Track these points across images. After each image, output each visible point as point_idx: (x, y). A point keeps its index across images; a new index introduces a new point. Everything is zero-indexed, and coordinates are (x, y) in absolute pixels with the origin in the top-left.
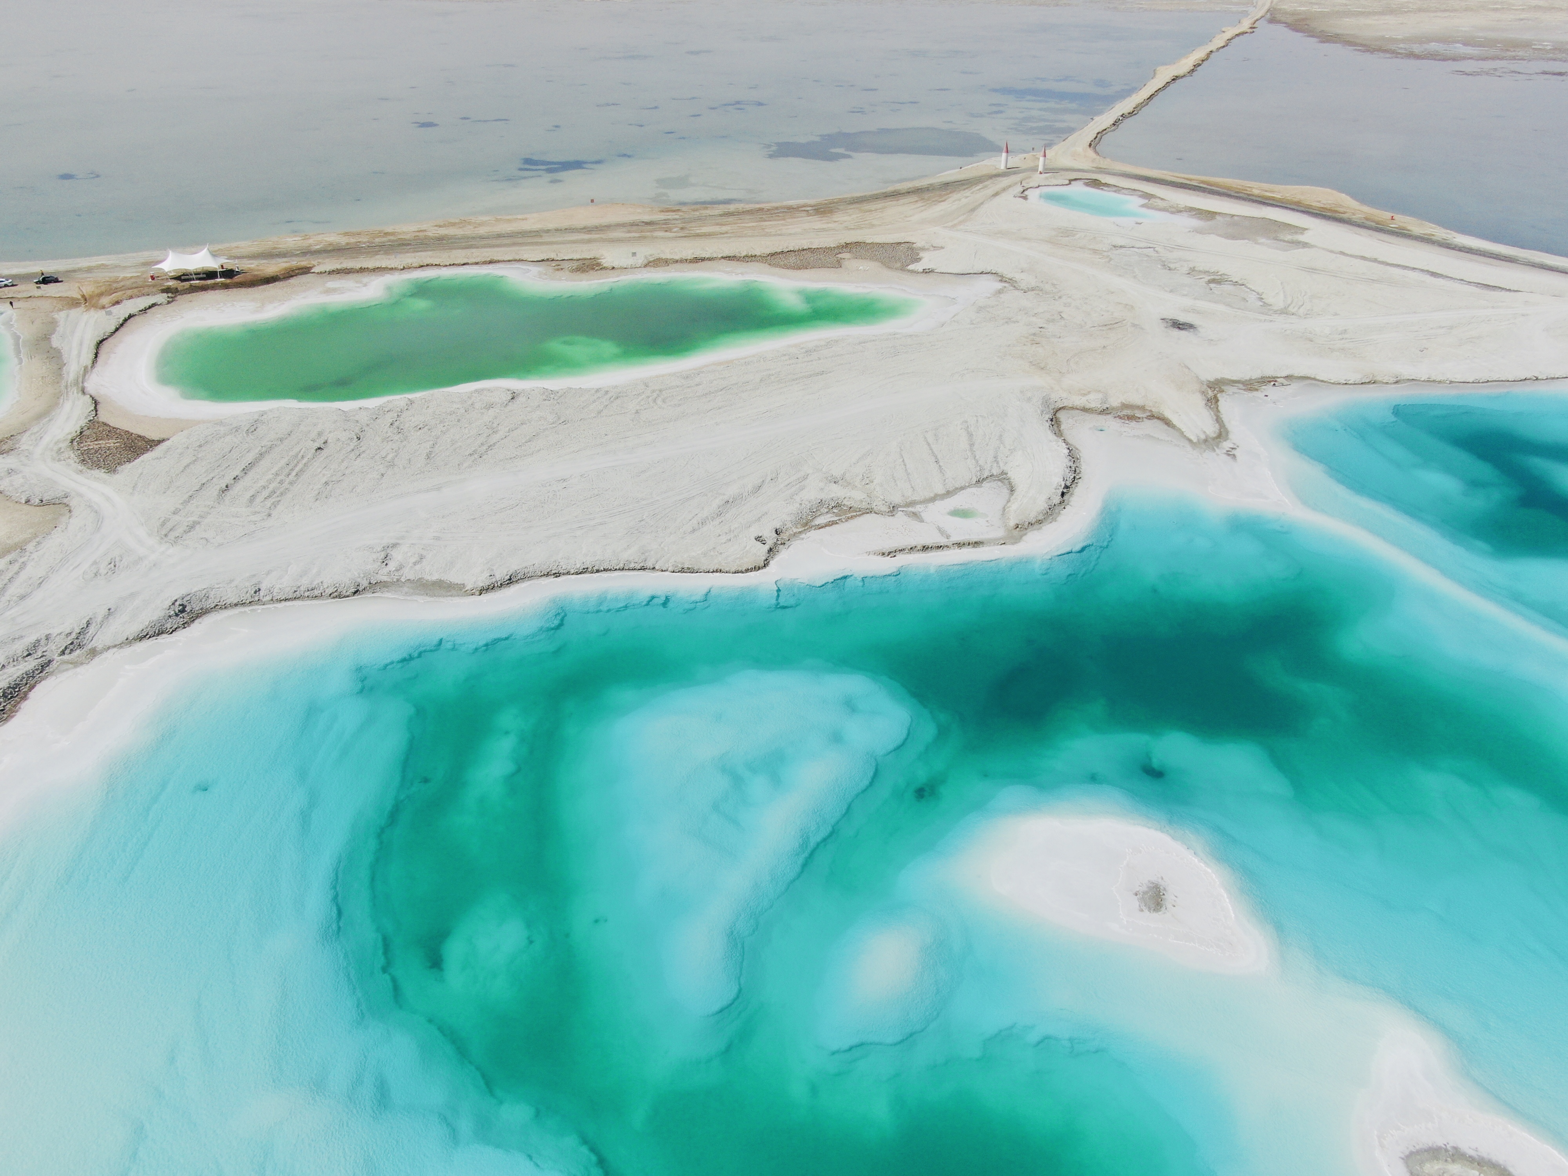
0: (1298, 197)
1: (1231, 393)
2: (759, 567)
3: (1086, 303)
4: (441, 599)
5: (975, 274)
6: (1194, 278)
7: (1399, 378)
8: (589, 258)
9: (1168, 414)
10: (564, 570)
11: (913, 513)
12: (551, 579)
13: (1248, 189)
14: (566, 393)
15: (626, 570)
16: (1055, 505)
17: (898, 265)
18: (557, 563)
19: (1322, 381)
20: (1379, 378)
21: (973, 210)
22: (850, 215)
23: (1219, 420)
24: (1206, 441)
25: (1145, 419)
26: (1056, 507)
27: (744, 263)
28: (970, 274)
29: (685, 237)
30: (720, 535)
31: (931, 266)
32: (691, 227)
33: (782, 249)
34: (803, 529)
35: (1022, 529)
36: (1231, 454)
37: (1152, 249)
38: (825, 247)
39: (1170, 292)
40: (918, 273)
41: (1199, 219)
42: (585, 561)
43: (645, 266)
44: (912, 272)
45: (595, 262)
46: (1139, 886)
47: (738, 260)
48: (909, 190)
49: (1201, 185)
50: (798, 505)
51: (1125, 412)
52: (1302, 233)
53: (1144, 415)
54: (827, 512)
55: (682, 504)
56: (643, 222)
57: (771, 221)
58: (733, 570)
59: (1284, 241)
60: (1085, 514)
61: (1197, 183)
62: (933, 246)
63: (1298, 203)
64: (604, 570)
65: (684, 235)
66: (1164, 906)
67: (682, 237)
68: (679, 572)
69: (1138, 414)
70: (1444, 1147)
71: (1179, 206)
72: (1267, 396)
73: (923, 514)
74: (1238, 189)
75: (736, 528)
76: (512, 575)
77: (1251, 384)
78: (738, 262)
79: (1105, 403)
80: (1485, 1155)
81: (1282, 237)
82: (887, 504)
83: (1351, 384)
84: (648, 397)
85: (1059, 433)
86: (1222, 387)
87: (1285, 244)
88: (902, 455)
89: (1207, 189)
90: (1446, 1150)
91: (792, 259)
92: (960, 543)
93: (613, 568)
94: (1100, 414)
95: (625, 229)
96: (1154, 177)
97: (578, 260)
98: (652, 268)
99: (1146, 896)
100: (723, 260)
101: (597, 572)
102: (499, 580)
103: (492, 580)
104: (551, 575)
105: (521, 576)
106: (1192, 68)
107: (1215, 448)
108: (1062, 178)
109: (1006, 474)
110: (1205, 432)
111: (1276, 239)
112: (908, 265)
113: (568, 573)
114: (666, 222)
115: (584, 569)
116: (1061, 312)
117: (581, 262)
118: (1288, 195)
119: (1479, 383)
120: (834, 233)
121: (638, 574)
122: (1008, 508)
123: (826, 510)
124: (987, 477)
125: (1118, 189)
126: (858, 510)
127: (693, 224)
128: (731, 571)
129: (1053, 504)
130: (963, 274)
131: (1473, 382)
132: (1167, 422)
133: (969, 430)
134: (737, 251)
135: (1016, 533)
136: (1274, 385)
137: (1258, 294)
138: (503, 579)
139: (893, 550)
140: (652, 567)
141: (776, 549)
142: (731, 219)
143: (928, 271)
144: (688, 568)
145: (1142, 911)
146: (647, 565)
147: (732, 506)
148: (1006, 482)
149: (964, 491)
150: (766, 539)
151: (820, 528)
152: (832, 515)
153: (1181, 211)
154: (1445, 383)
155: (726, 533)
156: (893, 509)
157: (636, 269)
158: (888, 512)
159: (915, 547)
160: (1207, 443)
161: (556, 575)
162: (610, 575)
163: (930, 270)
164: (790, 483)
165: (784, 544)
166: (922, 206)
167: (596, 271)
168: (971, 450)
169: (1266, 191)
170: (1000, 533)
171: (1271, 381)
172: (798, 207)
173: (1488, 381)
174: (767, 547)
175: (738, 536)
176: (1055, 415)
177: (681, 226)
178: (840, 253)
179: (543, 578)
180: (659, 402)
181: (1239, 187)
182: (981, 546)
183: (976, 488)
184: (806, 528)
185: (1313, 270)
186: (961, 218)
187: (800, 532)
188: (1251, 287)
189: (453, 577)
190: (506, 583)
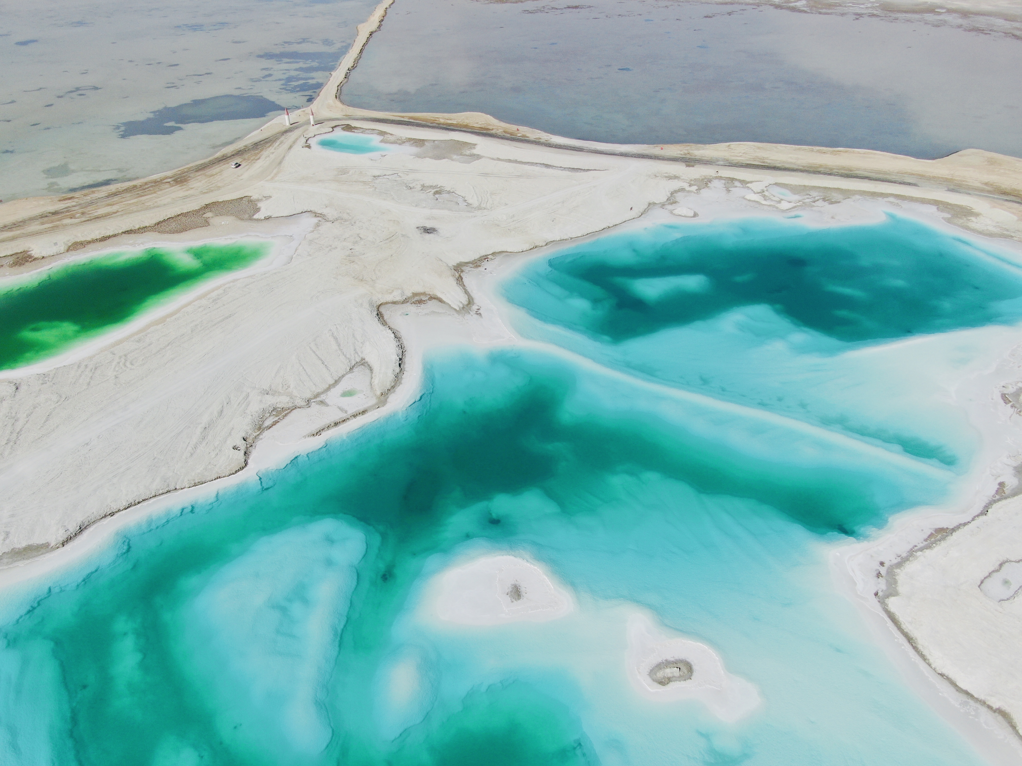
0: (466, 122)
1: (468, 272)
2: (243, 467)
3: (371, 224)
4: (37, 559)
5: (298, 214)
6: (426, 192)
7: (547, 242)
8: (20, 252)
9: (440, 295)
10: (115, 509)
11: (321, 402)
12: (109, 519)
13: (437, 119)
14: (56, 374)
15: (157, 496)
16: (398, 373)
17: (247, 216)
18: (109, 506)
19: (510, 252)
20: (537, 244)
21: (280, 163)
22: (200, 181)
23: (466, 292)
24: (463, 308)
25: (428, 301)
26: (399, 374)
27: (140, 234)
28: (295, 214)
29: (88, 220)
30: (210, 453)
31: (269, 214)
32: (89, 211)
33: (163, 218)
34: (259, 432)
35: (385, 395)
36: (478, 314)
37: (397, 174)
38: (192, 210)
39: (416, 206)
40: (262, 220)
41: (417, 146)
42: (128, 499)
43: (68, 251)
44: (258, 220)
45: (26, 255)
46: (508, 589)
47: (135, 233)
48: (233, 154)
49: (410, 120)
50: (250, 417)
51: (417, 298)
52: (474, 148)
53: (427, 298)
54: (270, 416)
55: (176, 438)
56: (50, 213)
57: (146, 195)
58: (227, 474)
59: (466, 155)
60: (415, 374)
61: (408, 119)
62: (264, 197)
63: (466, 126)
64: (143, 500)
65: (87, 219)
66: (522, 595)
67: (85, 221)
68: (193, 486)
69: (424, 298)
70: (662, 661)
71: (402, 138)
72: (486, 269)
73: (326, 401)
74: (431, 120)
75: (218, 445)
76: (80, 525)
77: (476, 263)
78: (136, 235)
79: (404, 296)
80: (677, 658)
81: (465, 153)
82: (304, 400)
83: (525, 251)
84: (119, 363)
85: (384, 323)
86: (462, 268)
87: (467, 157)
88: (301, 364)
89: (414, 123)
90: (663, 663)
91: (173, 225)
92: (354, 415)
93: (149, 497)
94: (403, 303)
95: (37, 222)
96: (382, 118)
97: (11, 255)
98: (74, 252)
99: (512, 593)
100: (124, 235)
101: (138, 503)
102: (73, 532)
103: (68, 533)
104: (108, 516)
105: (87, 523)
106: (379, 24)
107: (469, 311)
108: (326, 127)
109: (364, 359)
110: (461, 302)
111: (461, 155)
112: (253, 215)
113: (119, 510)
114: (68, 209)
115: (129, 504)
116: (359, 234)
117: (16, 257)
118: (460, 121)
119: (584, 236)
120: (195, 198)
121: (167, 496)
122: (373, 383)
123: (269, 415)
124: (354, 365)
125: (364, 131)
126: (288, 409)
127: (89, 208)
128: (227, 475)
129: (397, 373)
130: (290, 216)
131: (581, 236)
132: (440, 300)
133: (334, 335)
134: (131, 225)
135: (382, 398)
136: (488, 260)
137: (463, 197)
138: (75, 530)
139: (318, 431)
140: (175, 488)
141: (248, 451)
142: (116, 199)
143: (268, 217)
144: (199, 482)
145: (512, 602)
146: (170, 488)
147: (210, 430)
148: (366, 365)
149: (344, 378)
150: (239, 446)
151: (269, 428)
152: (274, 417)
153: (404, 142)
154: (568, 240)
155: (213, 450)
156: (308, 402)
157: (61, 254)
158: (306, 405)
159: (330, 425)
160: (465, 309)
161: (111, 514)
162: (148, 502)
163: (269, 216)
164: (240, 402)
165: (252, 446)
166: (246, 166)
167: (30, 262)
168: (340, 349)
169: (448, 120)
170: (374, 401)
171: (485, 258)
172: (161, 180)
173: (588, 234)
174: (243, 452)
175: (221, 450)
176: (378, 310)
177: (80, 211)
178: (205, 213)
179: (103, 519)
180: (128, 364)
181: (432, 118)
182: (366, 413)
183: (351, 374)
184: (261, 431)
185: (486, 175)
186: (275, 171)
187: (258, 435)
188: (458, 193)
189: (37, 540)
190: (79, 531)
